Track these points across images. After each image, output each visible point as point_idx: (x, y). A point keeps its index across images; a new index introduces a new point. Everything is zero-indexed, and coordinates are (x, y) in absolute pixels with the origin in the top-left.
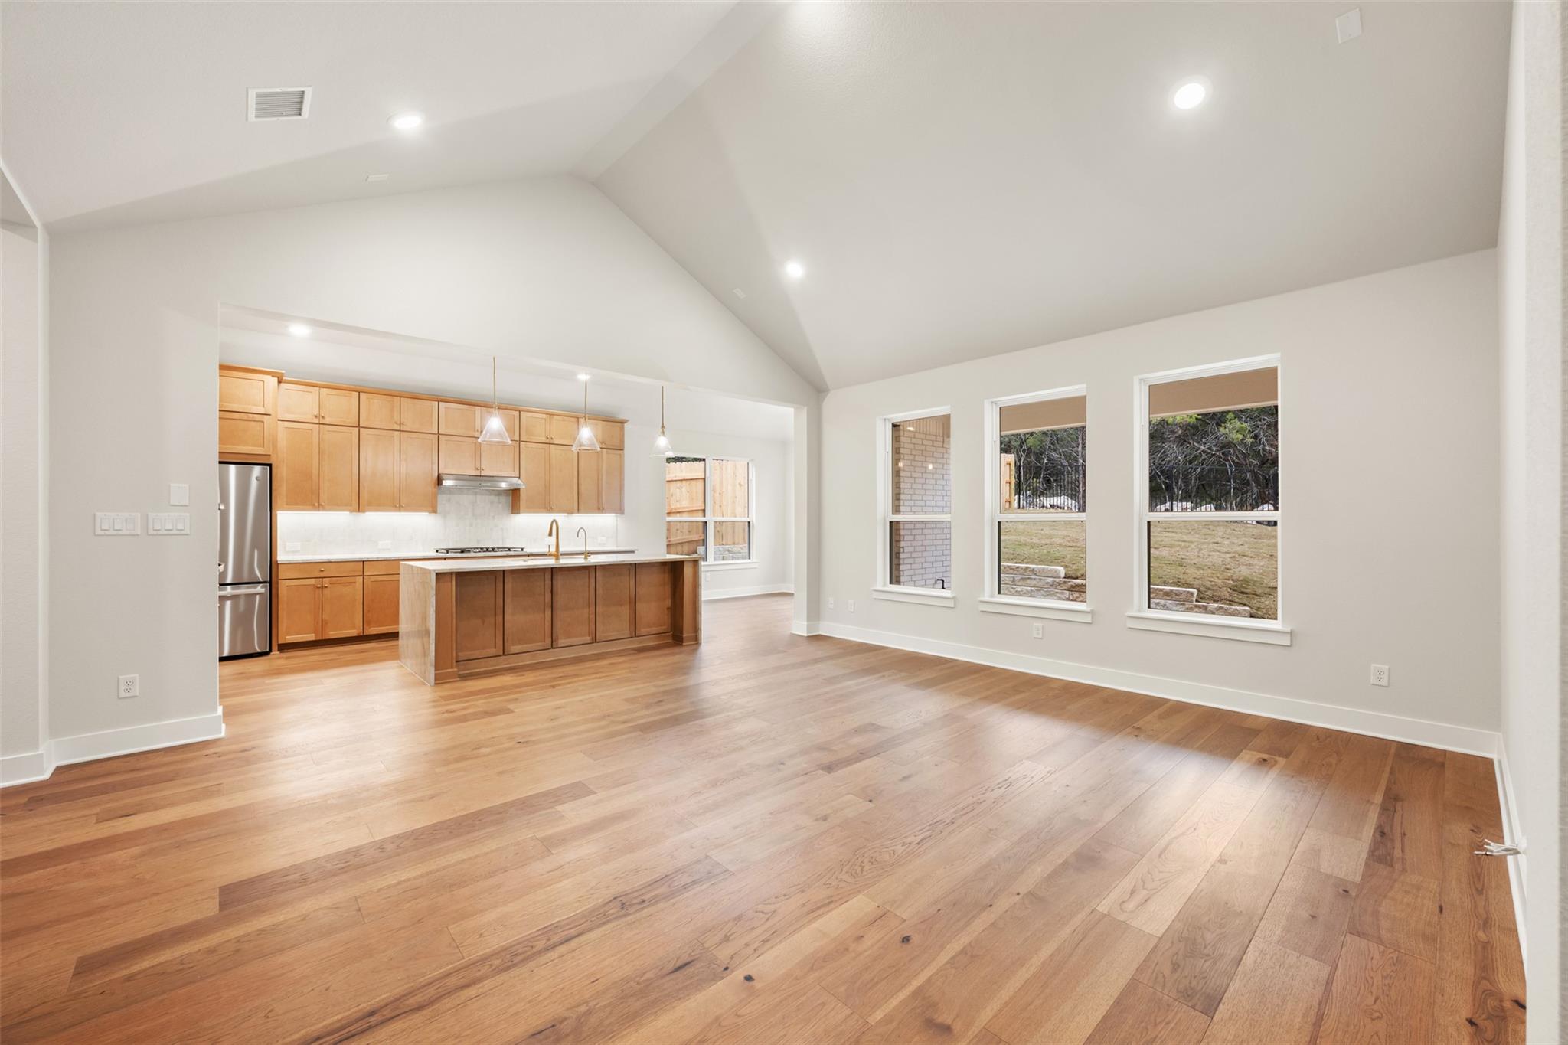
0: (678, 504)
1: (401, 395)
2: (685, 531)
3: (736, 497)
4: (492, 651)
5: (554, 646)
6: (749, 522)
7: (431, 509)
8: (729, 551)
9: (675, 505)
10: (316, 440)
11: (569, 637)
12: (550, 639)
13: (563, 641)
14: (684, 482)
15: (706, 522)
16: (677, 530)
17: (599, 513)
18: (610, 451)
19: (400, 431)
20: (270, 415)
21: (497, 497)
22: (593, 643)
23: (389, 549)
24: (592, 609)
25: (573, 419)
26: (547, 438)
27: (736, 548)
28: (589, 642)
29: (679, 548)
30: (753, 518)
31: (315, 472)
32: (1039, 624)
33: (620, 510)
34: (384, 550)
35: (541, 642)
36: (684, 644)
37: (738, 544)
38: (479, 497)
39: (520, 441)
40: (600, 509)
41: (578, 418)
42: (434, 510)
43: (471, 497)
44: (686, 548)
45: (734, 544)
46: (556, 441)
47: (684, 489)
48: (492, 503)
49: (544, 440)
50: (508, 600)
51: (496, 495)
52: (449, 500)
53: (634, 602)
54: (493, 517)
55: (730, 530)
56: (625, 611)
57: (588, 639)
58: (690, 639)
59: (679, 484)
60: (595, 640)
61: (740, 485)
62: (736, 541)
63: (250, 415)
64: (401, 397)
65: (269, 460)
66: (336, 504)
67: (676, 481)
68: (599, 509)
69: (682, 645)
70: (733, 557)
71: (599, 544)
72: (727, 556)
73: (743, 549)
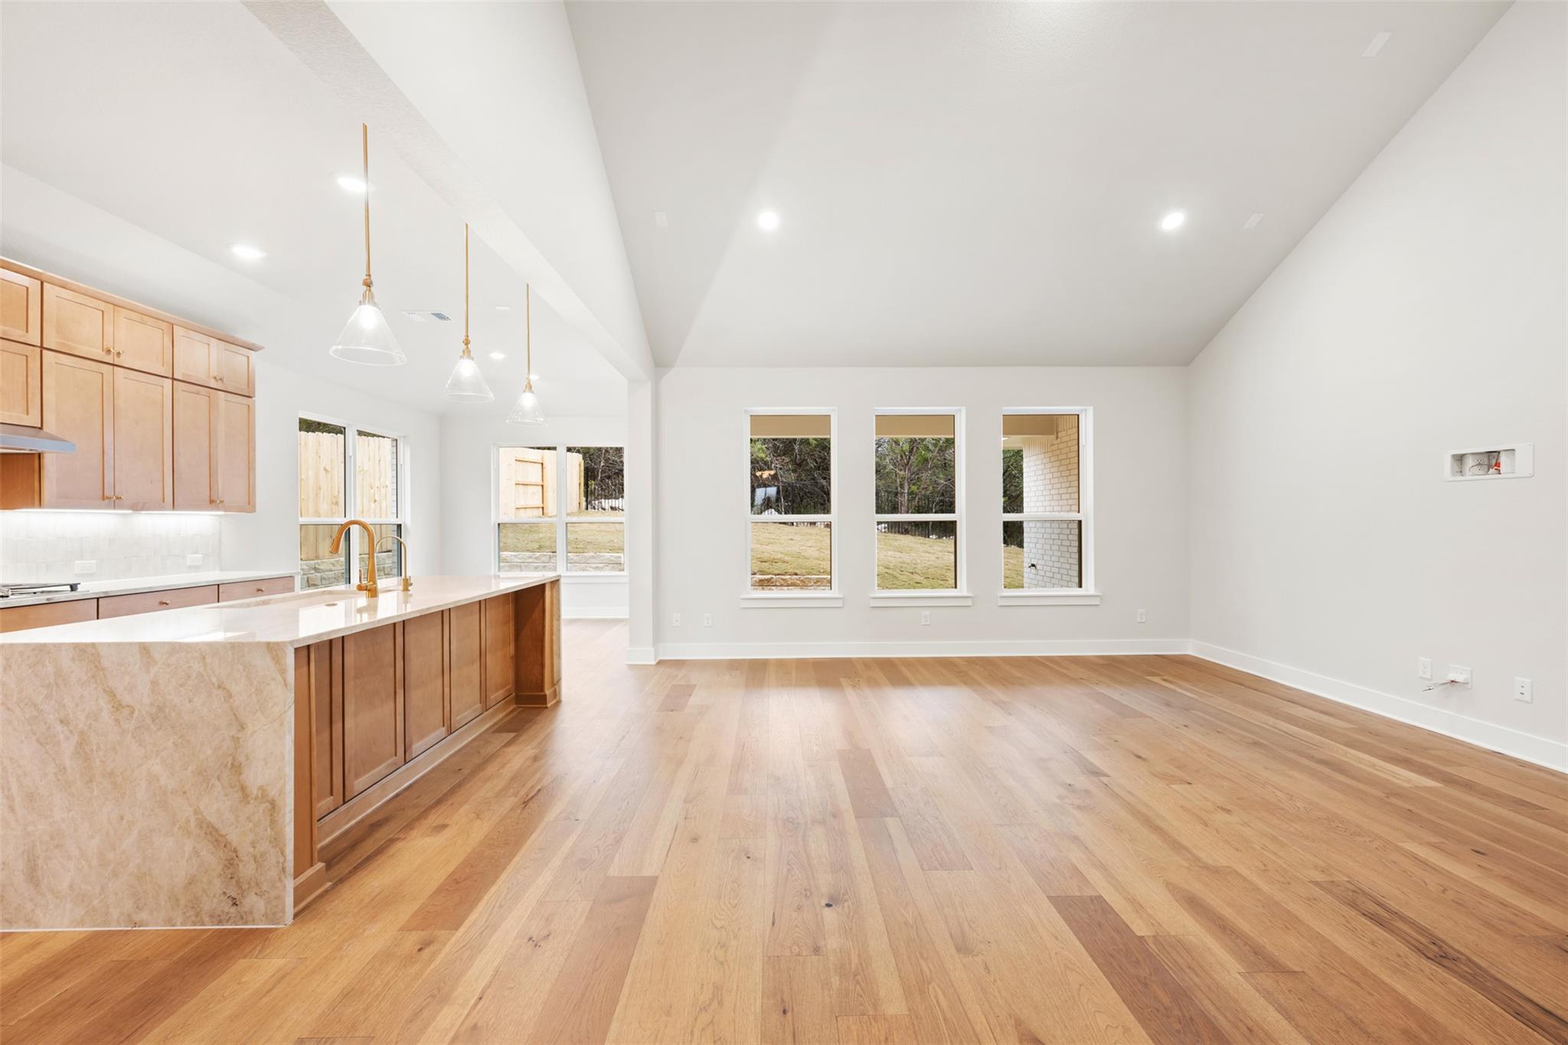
4: (328, 803)
5: (408, 759)
6: (400, 525)
11: (423, 737)
12: (403, 747)
13: (417, 745)
18: (231, 397)
22: (448, 736)
24: (447, 676)
25: (164, 325)
26: (108, 352)
28: (444, 735)
30: (406, 519)
32: (927, 612)
35: (392, 756)
36: (549, 705)
39: (42, 347)
40: (215, 503)
41: (173, 325)
46: (126, 361)
49: (99, 354)
53: (484, 655)
56: (476, 672)
60: (450, 730)
69: (547, 707)
70: (318, 582)
71: (190, 567)
72: (308, 581)
73: (333, 568)
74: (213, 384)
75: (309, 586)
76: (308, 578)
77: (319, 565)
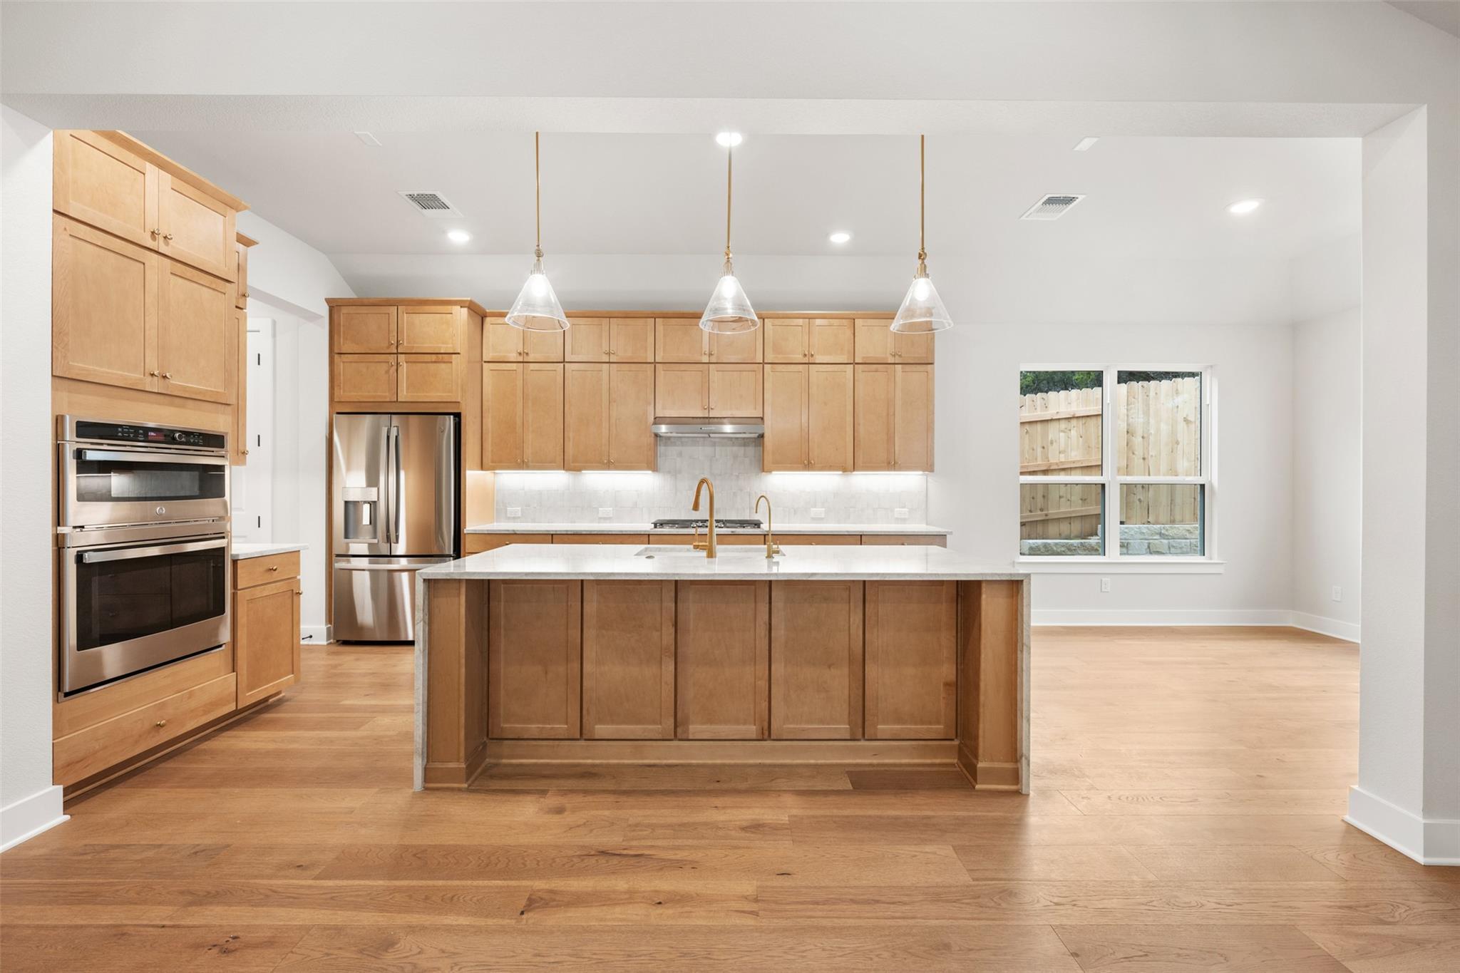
0: (1062, 455)
1: (609, 316)
2: (1076, 498)
3: (1177, 443)
4: (561, 728)
5: (679, 736)
6: (1203, 486)
7: (646, 465)
8: (1160, 534)
9: (1055, 458)
10: (519, 383)
11: (710, 722)
12: (673, 720)
13: (699, 727)
14: (1074, 422)
15: (1103, 485)
16: (1060, 497)
17: (888, 470)
18: (908, 368)
19: (609, 363)
20: (459, 353)
21: (743, 448)
22: (763, 740)
23: (610, 518)
24: (762, 669)
25: (847, 322)
26: (805, 355)
27: (1180, 529)
28: (754, 737)
29: (1064, 527)
30: (1212, 477)
31: (519, 422)
33: (928, 466)
34: (605, 519)
35: (654, 722)
36: (978, 787)
37: (1182, 522)
38: (718, 449)
39: (764, 363)
40: (891, 464)
41: (854, 320)
42: (653, 466)
43: (709, 450)
44: (1076, 527)
45: (1173, 522)
46: (818, 359)
47: (1073, 432)
48: (735, 457)
49: (799, 358)
50: (590, 633)
51: (740, 445)
52: (680, 454)
53: (860, 662)
54: (738, 477)
55: (1164, 500)
56: (839, 680)
57: (752, 730)
58: (994, 775)
59: (1063, 425)
60: (766, 733)
61: (1186, 420)
62: (1178, 518)
63: (440, 356)
64: (610, 318)
65: (458, 408)
66: (541, 463)
67: (1059, 419)
68: (889, 463)
69: (974, 787)
70: (1165, 549)
71: (897, 519)
72: (1149, 547)
73: (1188, 536)
74: (891, 360)
75: (1151, 553)
76: (1149, 544)
77: (1167, 530)
